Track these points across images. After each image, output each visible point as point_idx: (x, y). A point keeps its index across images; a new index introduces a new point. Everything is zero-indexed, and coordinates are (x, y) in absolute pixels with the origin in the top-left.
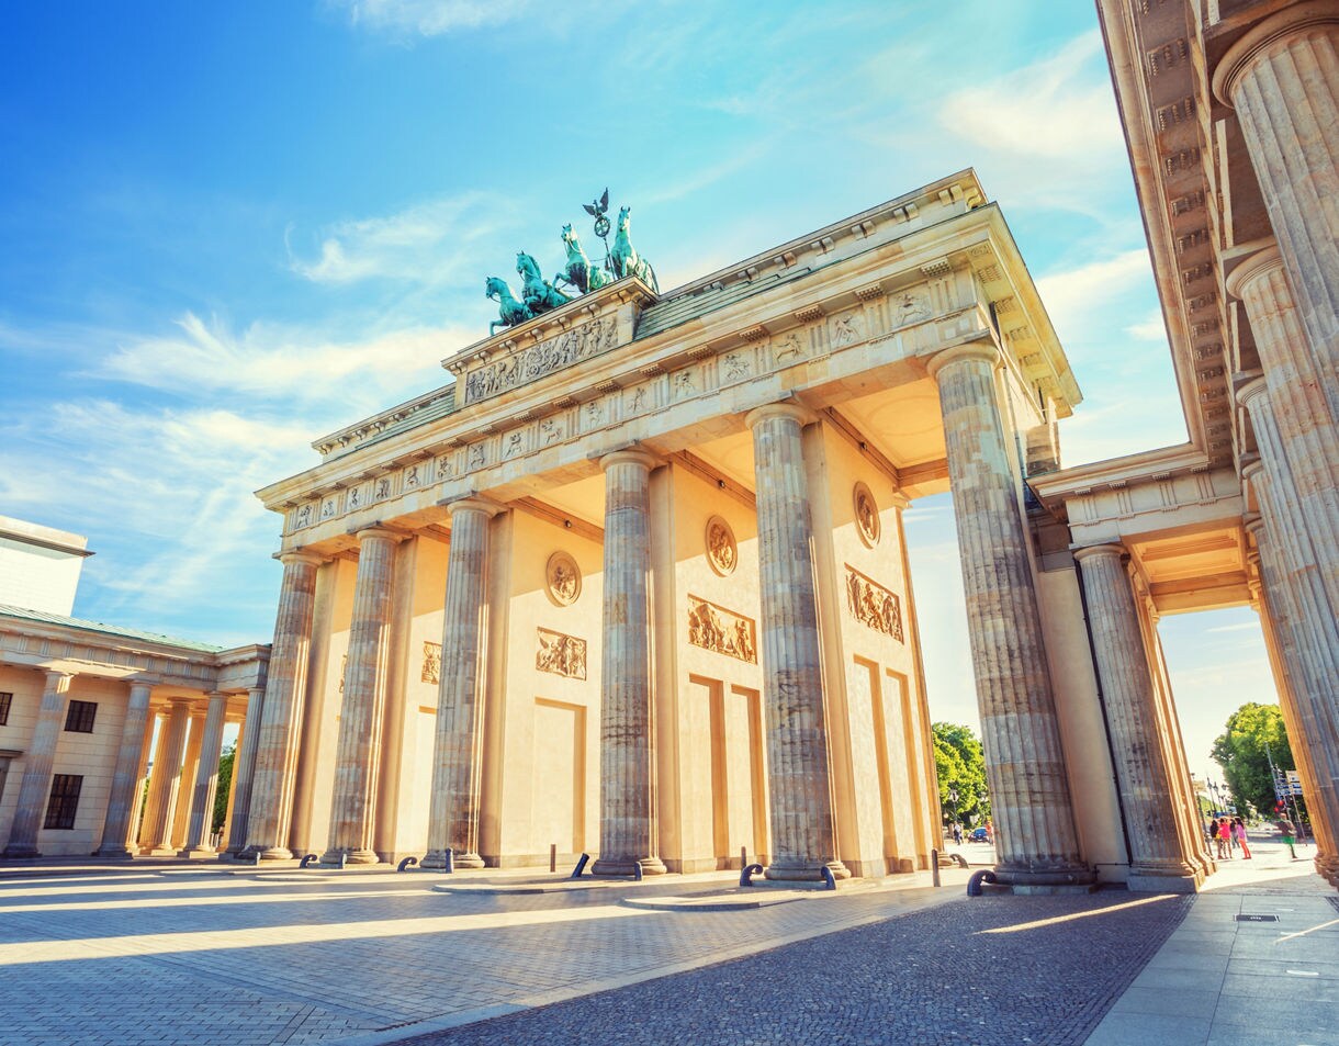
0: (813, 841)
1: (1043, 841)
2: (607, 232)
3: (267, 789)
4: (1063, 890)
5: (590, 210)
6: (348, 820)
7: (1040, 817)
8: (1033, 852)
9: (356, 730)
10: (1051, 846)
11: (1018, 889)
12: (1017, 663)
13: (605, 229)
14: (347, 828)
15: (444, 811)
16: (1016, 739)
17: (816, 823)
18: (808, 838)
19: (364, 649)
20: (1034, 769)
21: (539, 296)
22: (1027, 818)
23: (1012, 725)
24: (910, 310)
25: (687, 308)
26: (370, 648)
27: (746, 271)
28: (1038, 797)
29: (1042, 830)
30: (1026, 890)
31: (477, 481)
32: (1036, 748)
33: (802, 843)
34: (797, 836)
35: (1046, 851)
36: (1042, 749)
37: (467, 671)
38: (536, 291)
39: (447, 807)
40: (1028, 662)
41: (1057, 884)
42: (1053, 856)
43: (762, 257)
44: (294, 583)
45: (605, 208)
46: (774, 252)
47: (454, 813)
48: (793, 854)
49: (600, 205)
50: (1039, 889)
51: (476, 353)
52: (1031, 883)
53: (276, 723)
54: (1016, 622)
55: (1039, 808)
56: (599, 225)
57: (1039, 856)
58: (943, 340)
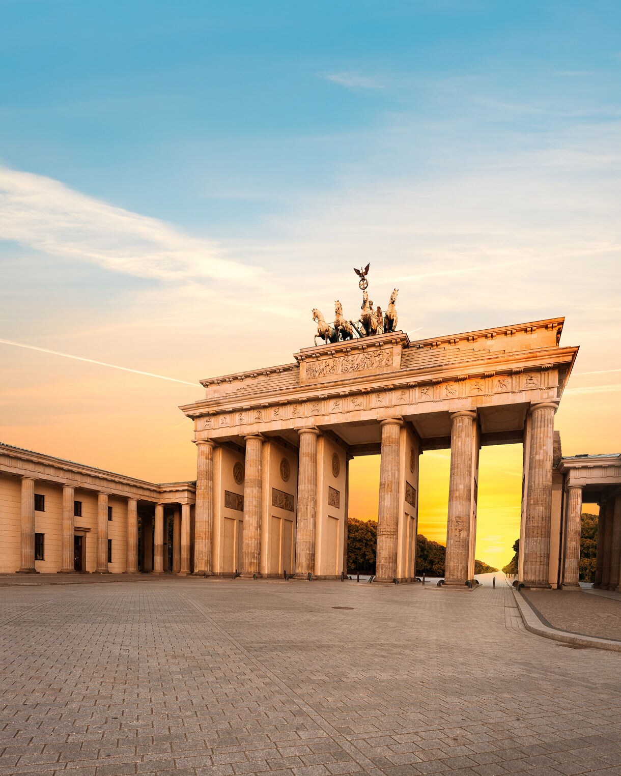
0: (462, 573)
1: (541, 576)
2: (366, 288)
3: (204, 547)
4: (545, 589)
5: (358, 272)
6: (253, 561)
7: (542, 569)
8: (537, 579)
9: (254, 525)
10: (543, 577)
11: (532, 589)
12: (544, 522)
13: (365, 285)
14: (252, 564)
15: (304, 559)
16: (539, 546)
17: (463, 568)
18: (461, 573)
19: (254, 491)
20: (542, 555)
21: (343, 326)
22: (538, 569)
23: (538, 541)
24: (531, 382)
25: (427, 355)
26: (257, 490)
27: (455, 340)
28: (542, 563)
29: (541, 573)
30: (535, 589)
31: (315, 420)
32: (545, 549)
33: (459, 574)
34: (457, 571)
35: (541, 579)
36: (546, 549)
37: (312, 505)
38: (342, 323)
39: (306, 557)
40: (547, 521)
41: (544, 588)
42: (543, 580)
43: (464, 335)
44: (205, 455)
45: (366, 273)
46: (470, 334)
47: (309, 560)
48: (455, 577)
49: (364, 271)
50: (538, 589)
51: (314, 354)
52: (537, 588)
53: (204, 520)
54: (546, 508)
55: (542, 566)
56: (362, 282)
57: (539, 580)
58: (542, 399)
